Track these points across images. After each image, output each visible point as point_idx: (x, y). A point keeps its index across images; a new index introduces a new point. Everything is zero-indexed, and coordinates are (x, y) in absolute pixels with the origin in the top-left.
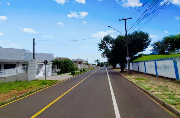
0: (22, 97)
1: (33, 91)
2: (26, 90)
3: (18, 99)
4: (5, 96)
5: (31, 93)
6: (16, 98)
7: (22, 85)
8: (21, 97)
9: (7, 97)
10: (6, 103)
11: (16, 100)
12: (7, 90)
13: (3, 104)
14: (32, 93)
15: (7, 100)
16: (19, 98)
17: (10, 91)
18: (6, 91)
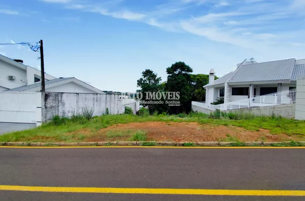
0: (274, 146)
1: (299, 143)
2: (285, 136)
3: (265, 145)
4: (251, 135)
5: (292, 144)
6: (263, 143)
7: (281, 125)
8: (272, 145)
9: (252, 137)
10: (247, 146)
11: (262, 146)
12: (255, 126)
13: (244, 146)
14: (293, 146)
15: (250, 142)
16: (268, 146)
17: (260, 129)
18: (253, 128)
